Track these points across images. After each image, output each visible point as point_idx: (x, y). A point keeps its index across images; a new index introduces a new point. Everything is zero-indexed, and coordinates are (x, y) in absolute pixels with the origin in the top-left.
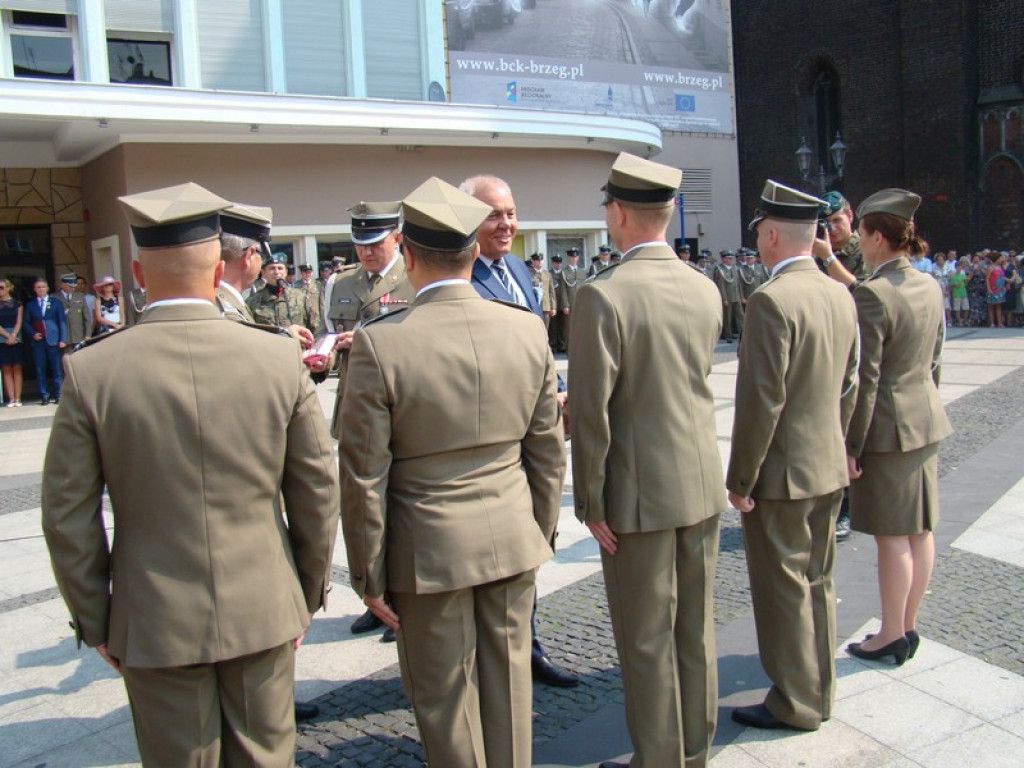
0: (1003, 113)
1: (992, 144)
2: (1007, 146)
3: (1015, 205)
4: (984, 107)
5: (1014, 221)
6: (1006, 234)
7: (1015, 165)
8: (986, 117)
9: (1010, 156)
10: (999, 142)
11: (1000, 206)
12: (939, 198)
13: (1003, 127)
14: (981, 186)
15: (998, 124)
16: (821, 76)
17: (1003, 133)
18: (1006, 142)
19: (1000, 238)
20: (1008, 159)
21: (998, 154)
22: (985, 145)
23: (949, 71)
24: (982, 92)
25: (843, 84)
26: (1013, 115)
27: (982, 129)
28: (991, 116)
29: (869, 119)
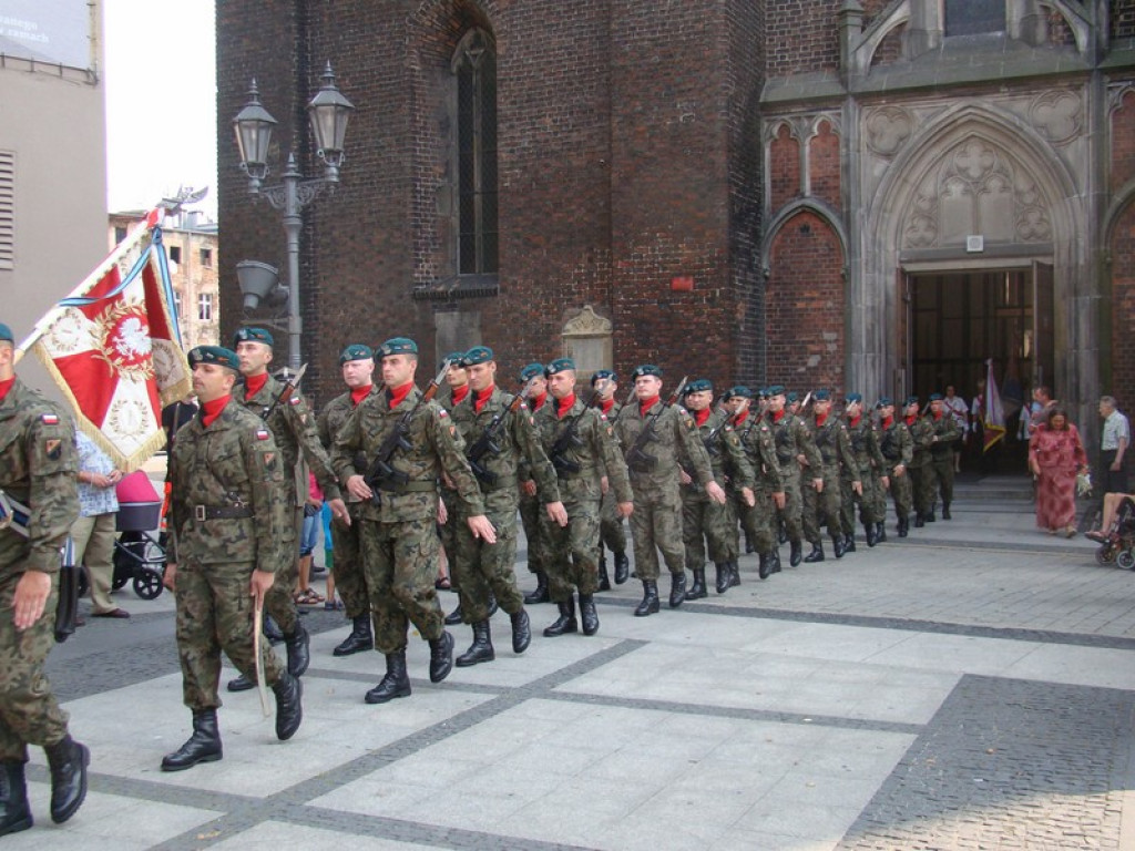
0: (806, 123)
1: (788, 184)
2: (815, 188)
3: (830, 304)
4: (770, 108)
5: (828, 336)
6: (813, 361)
7: (828, 225)
8: (775, 130)
9: (820, 207)
10: (799, 181)
11: (800, 305)
12: (680, 282)
13: (807, 149)
14: (765, 266)
15: (796, 142)
16: (468, 37)
17: (807, 160)
18: (813, 179)
19: (802, 369)
20: (817, 214)
21: (797, 203)
22: (773, 182)
23: (700, 26)
24: (769, 82)
25: (500, 51)
26: (824, 126)
27: (767, 152)
28: (785, 128)
29: (548, 120)
